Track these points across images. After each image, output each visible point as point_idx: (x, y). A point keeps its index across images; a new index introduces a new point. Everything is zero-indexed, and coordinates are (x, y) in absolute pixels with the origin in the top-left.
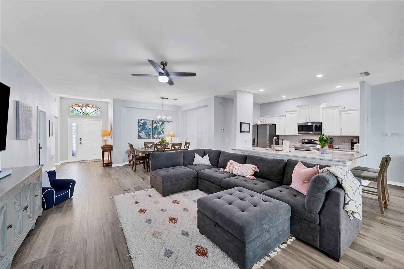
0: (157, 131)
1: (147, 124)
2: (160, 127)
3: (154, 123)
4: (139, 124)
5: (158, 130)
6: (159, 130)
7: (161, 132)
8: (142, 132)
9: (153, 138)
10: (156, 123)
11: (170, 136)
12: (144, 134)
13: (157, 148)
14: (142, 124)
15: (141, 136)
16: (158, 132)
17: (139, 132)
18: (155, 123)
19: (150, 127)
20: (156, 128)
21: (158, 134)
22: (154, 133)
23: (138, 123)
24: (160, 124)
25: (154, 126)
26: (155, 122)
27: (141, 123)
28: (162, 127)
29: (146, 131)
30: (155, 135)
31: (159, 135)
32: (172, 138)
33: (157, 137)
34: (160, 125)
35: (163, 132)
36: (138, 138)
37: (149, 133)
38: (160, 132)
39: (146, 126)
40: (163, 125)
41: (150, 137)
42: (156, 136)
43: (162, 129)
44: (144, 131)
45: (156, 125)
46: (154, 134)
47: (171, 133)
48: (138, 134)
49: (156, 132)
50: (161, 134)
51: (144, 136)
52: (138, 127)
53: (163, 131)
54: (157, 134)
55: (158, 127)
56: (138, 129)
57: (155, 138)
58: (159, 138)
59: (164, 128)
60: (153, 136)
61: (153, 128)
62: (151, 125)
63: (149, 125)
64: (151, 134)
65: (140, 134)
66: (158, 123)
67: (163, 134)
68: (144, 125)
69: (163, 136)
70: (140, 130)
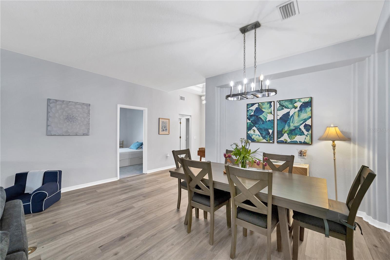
0: (289, 126)
1: (263, 112)
2: (299, 116)
3: (280, 108)
4: (248, 114)
5: (291, 124)
6: (295, 122)
7: (302, 127)
8: (253, 128)
9: (278, 142)
10: (286, 108)
11: (326, 139)
12: (257, 132)
14: (253, 113)
15: (251, 137)
16: (292, 127)
17: (249, 128)
18: (282, 107)
19: (270, 117)
20: (285, 119)
21: (293, 132)
22: (282, 131)
23: (247, 111)
24: (298, 109)
25: (281, 113)
26: (283, 104)
27: (252, 110)
28: (304, 115)
29: (262, 126)
30: (282, 135)
31: (293, 136)
32: (334, 146)
33: (289, 140)
34: (299, 111)
35: (309, 128)
37: (267, 130)
38: (296, 128)
39: (261, 116)
40: (309, 109)
41: (270, 140)
42: (285, 137)
43: (305, 120)
44: (257, 125)
45: (285, 111)
46: (280, 134)
47: (333, 131)
48: (247, 133)
49: (286, 128)
50: (302, 133)
51: (258, 136)
52: (247, 118)
53: (306, 126)
54: (288, 132)
55: (291, 117)
56: (247, 123)
57: (282, 142)
58: (295, 143)
59: (311, 117)
60: (278, 138)
61: (278, 118)
62: (273, 113)
63: (268, 114)
64: (273, 132)
65: (251, 132)
66: (290, 106)
67: (306, 133)
68: (257, 115)
69: (308, 140)
70: (250, 124)
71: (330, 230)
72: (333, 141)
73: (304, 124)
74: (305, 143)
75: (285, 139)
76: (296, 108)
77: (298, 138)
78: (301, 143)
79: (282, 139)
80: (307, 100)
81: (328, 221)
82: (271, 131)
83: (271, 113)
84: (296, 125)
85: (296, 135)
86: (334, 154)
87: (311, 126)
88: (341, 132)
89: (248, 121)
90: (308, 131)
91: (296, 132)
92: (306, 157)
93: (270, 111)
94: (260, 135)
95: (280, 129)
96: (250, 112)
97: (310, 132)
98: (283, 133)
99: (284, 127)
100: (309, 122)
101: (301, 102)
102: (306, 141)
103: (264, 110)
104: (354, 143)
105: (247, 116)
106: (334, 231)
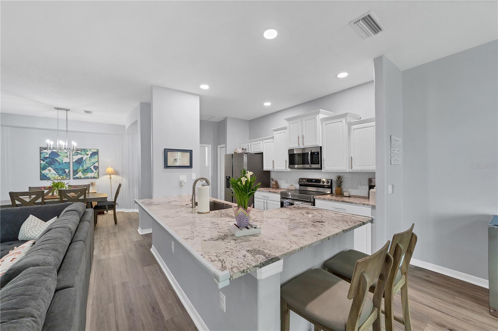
0: (83, 167)
1: (60, 155)
2: (90, 160)
3: (75, 154)
4: (42, 156)
5: (85, 166)
6: (87, 164)
7: (92, 168)
8: (48, 168)
9: (74, 178)
10: (80, 154)
11: (107, 174)
12: (53, 172)
13: (20, 200)
14: (48, 156)
15: (46, 176)
16: (85, 168)
17: (43, 168)
18: (77, 154)
19: (66, 160)
20: (80, 162)
21: (85, 171)
23: (41, 153)
24: (89, 156)
25: (76, 158)
26: (77, 151)
27: (46, 153)
28: (94, 160)
29: (58, 166)
30: (78, 173)
31: (86, 174)
32: (111, 178)
33: (83, 177)
34: (90, 157)
35: (96, 168)
36: (41, 179)
37: (64, 170)
38: (88, 168)
39: (57, 159)
40: (96, 157)
41: (66, 177)
42: (80, 174)
43: (94, 163)
44: (53, 166)
45: (79, 156)
46: (75, 172)
47: (110, 170)
48: (41, 172)
49: (81, 168)
50: (92, 171)
51: (53, 175)
52: (41, 159)
53: (94, 167)
54: (82, 171)
55: (84, 160)
56: (41, 164)
57: (77, 178)
58: (88, 178)
59: (98, 162)
60: (74, 175)
61: (74, 161)
62: (69, 157)
63: (64, 158)
64: (69, 171)
65: (45, 172)
66: (83, 153)
67: (95, 171)
68: (53, 157)
69: (96, 175)
70: (44, 165)
71: (108, 208)
72: (110, 175)
73: (94, 165)
74: (94, 178)
75: (80, 176)
76: (87, 155)
77: (89, 175)
78: (91, 178)
79: (77, 176)
80: (95, 151)
81: (108, 205)
82: (67, 171)
83: (67, 157)
84: (88, 166)
85: (88, 172)
86: (111, 182)
87: (98, 167)
88: (114, 170)
89: (42, 162)
90: (96, 170)
91: (88, 170)
92: (95, 186)
93: (66, 155)
94: (56, 173)
95: (75, 169)
96: (44, 154)
97: (97, 170)
98: (78, 171)
99: (79, 167)
100: (96, 165)
101: (91, 151)
102: (95, 176)
103: (59, 154)
104: (120, 176)
105: (41, 157)
106: (110, 208)
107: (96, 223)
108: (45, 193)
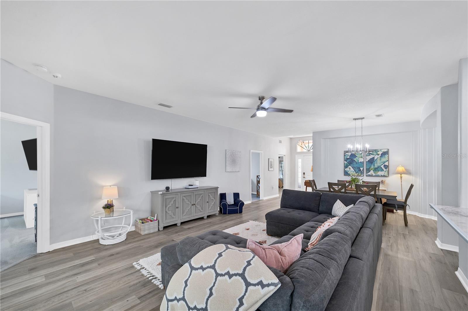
0: (374, 166)
1: (357, 156)
2: (380, 160)
3: (368, 154)
4: (345, 157)
5: (375, 165)
7: (382, 167)
8: (349, 167)
9: (367, 176)
10: (372, 154)
11: (398, 173)
12: (352, 169)
14: (349, 157)
15: (347, 173)
16: (376, 167)
17: (346, 167)
18: (370, 154)
19: (361, 160)
20: (372, 161)
21: (376, 170)
22: (369, 168)
23: (344, 155)
24: (380, 155)
25: (368, 158)
26: (370, 152)
27: (348, 155)
28: (383, 159)
29: (356, 165)
30: (370, 171)
31: (377, 172)
32: (401, 177)
33: (374, 174)
34: (380, 157)
35: (386, 167)
36: (345, 175)
37: (359, 168)
38: (379, 167)
39: (355, 159)
40: (386, 156)
41: (361, 174)
42: (372, 172)
43: (384, 162)
44: (352, 165)
45: (372, 156)
46: (368, 170)
47: (401, 169)
48: (344, 170)
49: (372, 167)
50: (382, 170)
51: (352, 172)
52: (344, 160)
53: (385, 166)
54: (373, 169)
55: (376, 160)
56: (344, 163)
57: (369, 176)
58: (378, 176)
59: (388, 161)
60: (367, 173)
61: (367, 161)
62: (363, 158)
63: (360, 158)
64: (363, 169)
65: (347, 169)
66: (375, 153)
67: (385, 170)
68: (352, 158)
69: (386, 174)
70: (347, 164)
71: (398, 208)
72: (401, 175)
73: (384, 164)
74: (384, 176)
75: (371, 174)
76: (378, 155)
77: (380, 173)
78: (382, 176)
79: (369, 174)
80: (386, 150)
81: (397, 205)
82: (362, 169)
83: (362, 157)
84: (379, 165)
85: (379, 171)
86: (401, 182)
87: (388, 166)
88: (405, 169)
89: (345, 162)
90: (386, 169)
91: (379, 169)
92: (385, 184)
93: (361, 156)
94: (354, 171)
95: (368, 168)
96: (346, 156)
97: (387, 169)
98: (370, 170)
99: (371, 166)
100: (386, 164)
101: (382, 151)
102: (385, 174)
103: (357, 155)
104: (413, 175)
105: (344, 159)
106: (399, 208)
107: (385, 219)
108: (346, 185)
